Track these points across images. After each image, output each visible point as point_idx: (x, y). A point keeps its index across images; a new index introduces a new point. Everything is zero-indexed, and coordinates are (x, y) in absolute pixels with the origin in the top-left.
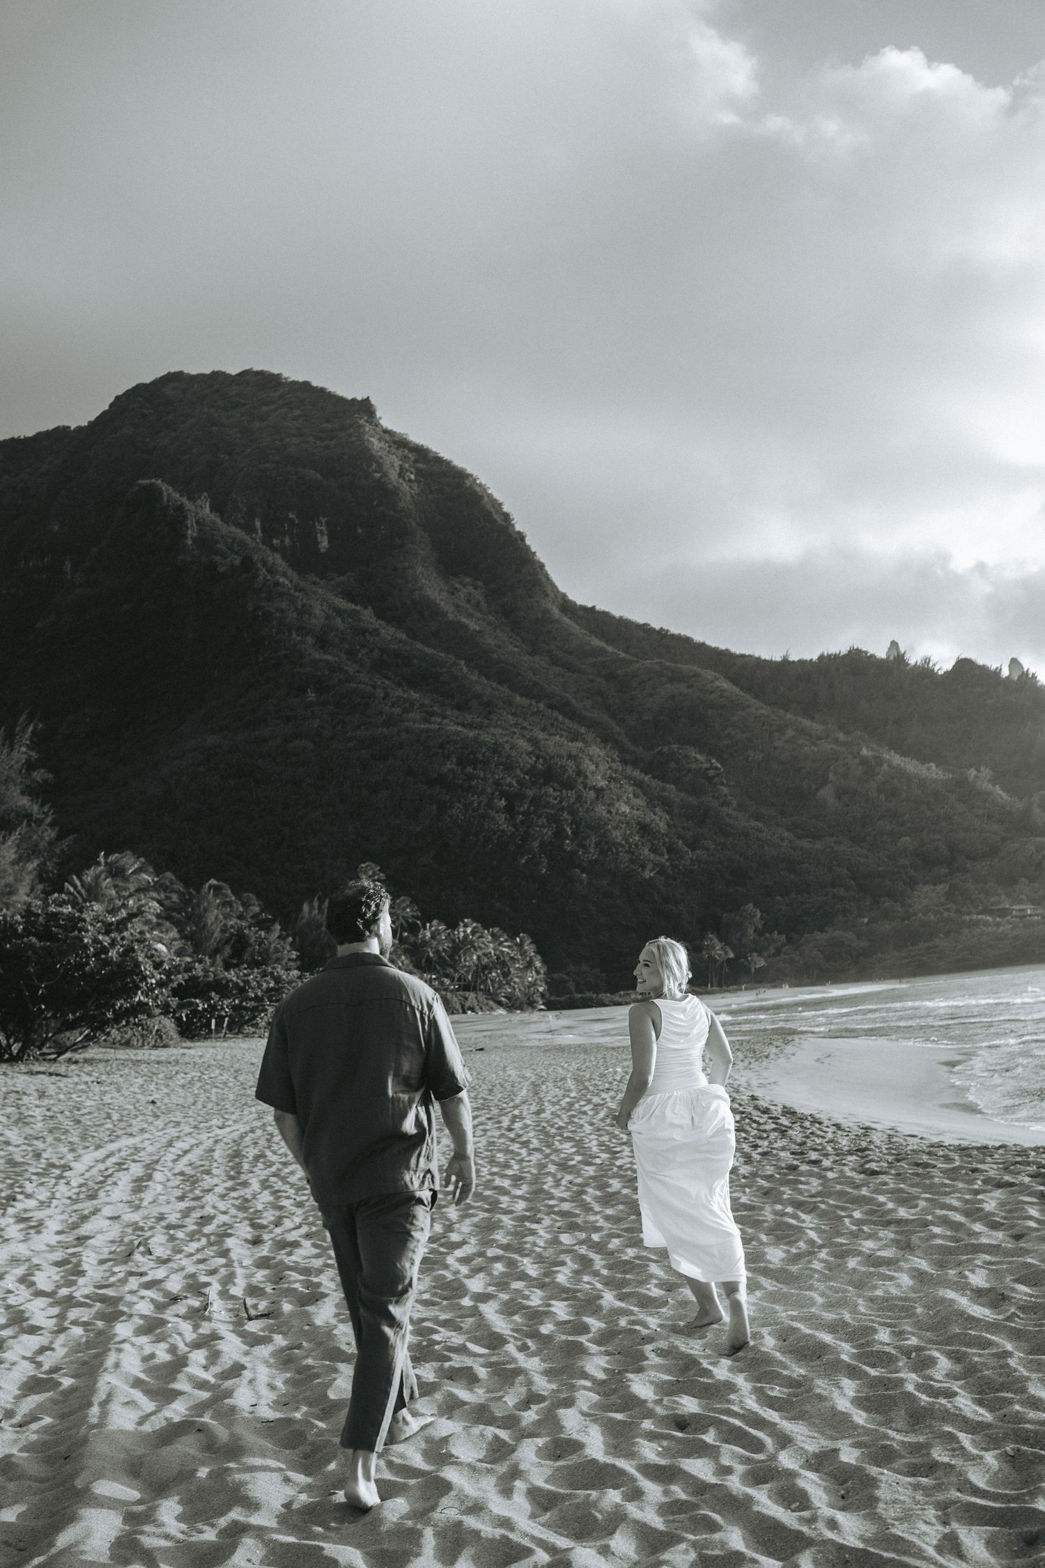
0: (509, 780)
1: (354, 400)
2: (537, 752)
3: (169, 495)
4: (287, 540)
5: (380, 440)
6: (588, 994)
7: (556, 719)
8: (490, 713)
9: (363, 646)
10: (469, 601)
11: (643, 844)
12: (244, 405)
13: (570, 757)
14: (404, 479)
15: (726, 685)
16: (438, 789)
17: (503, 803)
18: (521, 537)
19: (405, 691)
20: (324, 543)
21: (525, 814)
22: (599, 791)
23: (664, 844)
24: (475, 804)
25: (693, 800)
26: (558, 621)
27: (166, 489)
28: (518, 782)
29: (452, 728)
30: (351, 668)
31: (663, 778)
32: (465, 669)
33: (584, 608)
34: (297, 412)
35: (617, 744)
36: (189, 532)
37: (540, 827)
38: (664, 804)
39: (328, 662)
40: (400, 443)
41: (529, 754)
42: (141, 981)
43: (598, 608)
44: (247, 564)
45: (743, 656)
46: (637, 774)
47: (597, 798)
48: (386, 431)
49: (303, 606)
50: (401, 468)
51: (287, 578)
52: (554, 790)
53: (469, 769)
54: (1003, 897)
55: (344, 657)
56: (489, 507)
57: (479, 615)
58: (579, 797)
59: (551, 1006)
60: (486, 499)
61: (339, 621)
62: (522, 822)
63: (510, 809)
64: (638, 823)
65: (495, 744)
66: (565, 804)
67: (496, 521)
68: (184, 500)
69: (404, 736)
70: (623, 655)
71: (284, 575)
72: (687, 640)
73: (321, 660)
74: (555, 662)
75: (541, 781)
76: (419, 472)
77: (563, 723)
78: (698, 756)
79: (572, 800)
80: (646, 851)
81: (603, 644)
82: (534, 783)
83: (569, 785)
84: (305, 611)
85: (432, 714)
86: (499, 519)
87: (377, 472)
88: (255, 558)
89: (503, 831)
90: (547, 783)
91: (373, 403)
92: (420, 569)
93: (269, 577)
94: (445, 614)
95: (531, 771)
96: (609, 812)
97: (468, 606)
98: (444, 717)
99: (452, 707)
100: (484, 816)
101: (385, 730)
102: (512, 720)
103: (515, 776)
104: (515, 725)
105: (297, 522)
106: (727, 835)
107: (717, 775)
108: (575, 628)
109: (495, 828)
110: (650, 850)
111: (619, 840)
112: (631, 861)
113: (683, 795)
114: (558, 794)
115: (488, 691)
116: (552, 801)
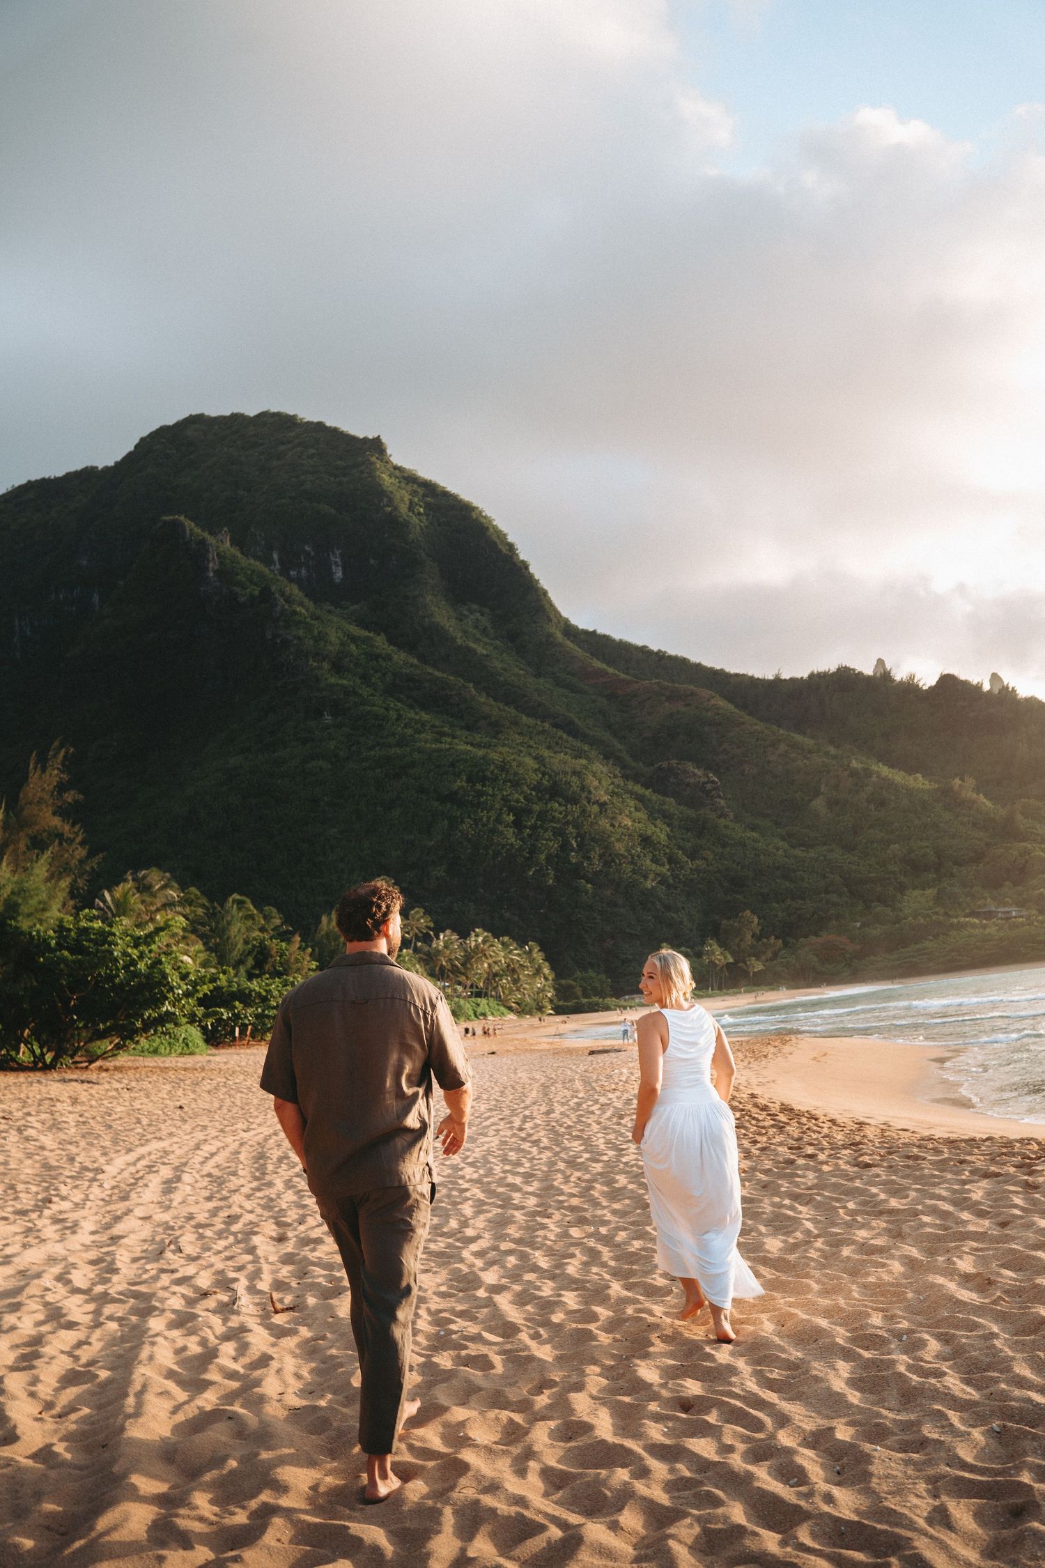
0: (516, 796)
1: (365, 439)
3: (191, 530)
4: (303, 571)
5: (390, 476)
6: (595, 999)
7: (561, 738)
8: (498, 733)
9: (376, 671)
10: (476, 627)
11: (645, 856)
12: (261, 445)
13: (574, 773)
14: (414, 513)
15: (722, 703)
16: (449, 805)
17: (511, 818)
18: (525, 566)
19: (416, 714)
20: (339, 574)
21: (534, 828)
22: (602, 805)
23: (665, 854)
24: (485, 819)
25: (691, 813)
26: (561, 645)
27: (189, 524)
28: (525, 798)
29: (462, 747)
30: (365, 691)
31: (665, 794)
32: (473, 691)
33: (586, 632)
34: (312, 451)
35: (619, 761)
36: (211, 565)
37: (547, 840)
38: (665, 817)
39: (343, 687)
40: (410, 479)
41: (536, 771)
42: (168, 992)
43: (599, 631)
44: (266, 595)
45: (737, 675)
46: (638, 789)
47: (601, 812)
48: (396, 468)
49: (319, 633)
50: (411, 502)
51: (304, 608)
52: (560, 805)
53: (479, 787)
54: (989, 900)
55: (358, 681)
56: (494, 538)
57: (486, 640)
58: (584, 811)
59: (559, 1011)
60: (491, 530)
61: (353, 647)
62: (530, 836)
63: (518, 824)
64: (641, 836)
65: (503, 762)
66: (570, 818)
67: (500, 551)
68: (206, 535)
69: (416, 756)
70: (623, 676)
71: (301, 604)
72: (684, 661)
73: (337, 685)
74: (558, 683)
75: (547, 796)
76: (428, 506)
77: (567, 741)
78: (696, 771)
79: (576, 815)
80: (648, 862)
81: (604, 666)
82: (540, 799)
84: (321, 637)
85: (443, 734)
86: (504, 550)
87: (387, 506)
88: (273, 588)
89: (512, 845)
90: (552, 798)
91: (383, 441)
92: (429, 598)
93: (286, 607)
94: (454, 639)
95: (537, 788)
96: (613, 825)
97: (475, 631)
98: (454, 737)
99: (462, 728)
100: (493, 831)
101: (398, 750)
102: (519, 739)
103: (522, 792)
104: (522, 744)
105: (312, 553)
106: (724, 846)
107: (715, 789)
108: (578, 651)
109: (504, 842)
110: (652, 861)
111: (622, 851)
112: (634, 872)
113: (682, 808)
114: (562, 808)
115: (495, 712)
116: (557, 815)
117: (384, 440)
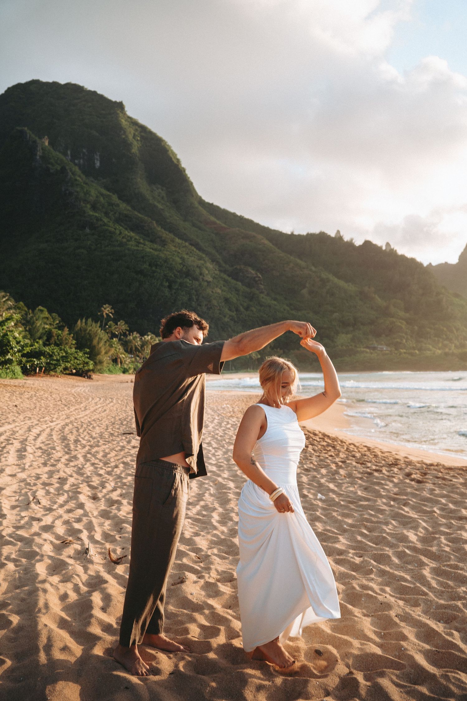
0: (170, 274)
1: (116, 102)
2: (183, 263)
3: (30, 135)
4: (82, 161)
5: (126, 121)
7: (193, 250)
8: (165, 245)
9: (112, 211)
10: (159, 196)
11: (225, 307)
12: (66, 98)
13: (197, 266)
14: (135, 139)
15: (266, 242)
16: (140, 276)
18: (184, 171)
19: (129, 232)
20: (98, 164)
21: (177, 289)
22: (209, 282)
23: (234, 307)
24: (155, 283)
26: (196, 208)
27: (29, 132)
28: (174, 276)
29: (148, 250)
30: (106, 220)
31: (237, 280)
32: (155, 225)
33: (208, 204)
34: (90, 104)
35: (218, 263)
36: (38, 153)
37: (182, 296)
38: (236, 290)
39: (96, 217)
40: (134, 123)
41: (180, 264)
42: (10, 349)
43: (214, 204)
44: (63, 170)
45: (274, 230)
46: (225, 276)
47: (208, 285)
48: (129, 117)
49: (87, 190)
50: (134, 134)
51: (80, 178)
52: (190, 280)
53: (154, 268)
54: (375, 342)
55: (103, 215)
56: (171, 155)
57: (163, 202)
58: (200, 285)
60: (170, 152)
61: (102, 199)
62: (175, 293)
63: (170, 287)
64: (225, 298)
65: (166, 258)
66: (193, 286)
67: (173, 162)
68: (37, 138)
69: (127, 251)
70: (224, 225)
71: (79, 176)
72: (252, 222)
73: (93, 215)
74: (194, 225)
75: (184, 276)
76: (142, 137)
77: (196, 252)
78: (252, 271)
79: (197, 285)
80: (227, 310)
81: (215, 220)
82: (181, 277)
84: (87, 193)
85: (140, 243)
86: (175, 161)
87: (123, 135)
88: (67, 167)
89: (166, 296)
90: (186, 277)
92: (139, 179)
93: (72, 176)
94: (148, 200)
95: (180, 272)
96: (212, 292)
97: (158, 198)
98: (145, 245)
99: (148, 241)
100: (159, 289)
101: (119, 248)
102: (174, 249)
103: (174, 273)
104: (175, 251)
105: (86, 153)
106: (261, 306)
107: (259, 280)
108: (204, 212)
109: (163, 294)
110: (229, 309)
111: (216, 304)
112: (220, 314)
113: (244, 287)
114: (191, 282)
115: (164, 235)
116: (188, 285)
117: (124, 103)
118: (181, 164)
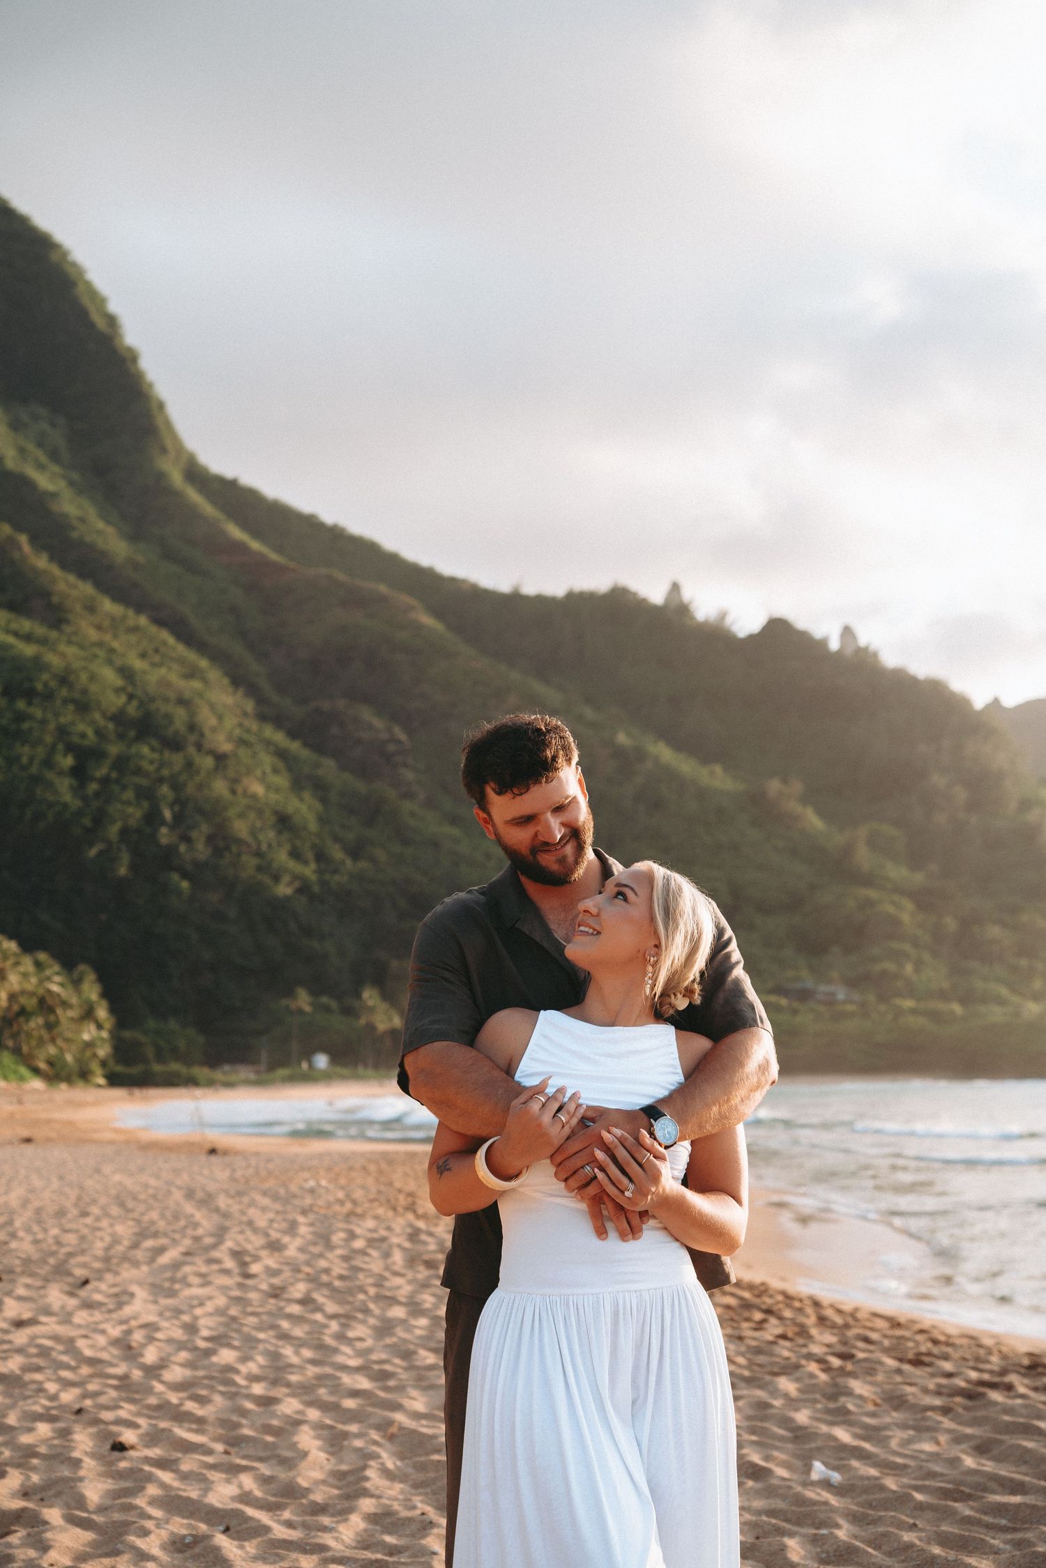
0: (82, 727)
2: (130, 689)
6: (175, 1066)
7: (164, 643)
8: (61, 621)
10: (41, 445)
11: (279, 845)
13: (180, 700)
15: (427, 620)
17: (69, 761)
18: (131, 357)
21: (105, 781)
22: (220, 758)
23: (312, 846)
24: (24, 760)
25: (360, 786)
26: (179, 493)
28: (95, 732)
31: (319, 749)
32: (26, 548)
33: (220, 479)
35: (253, 689)
37: (124, 803)
38: (317, 787)
41: (118, 691)
43: (240, 480)
45: (453, 580)
46: (279, 737)
47: (216, 769)
52: (153, 749)
53: (21, 705)
54: (804, 973)
56: (86, 301)
57: (55, 468)
58: (189, 765)
59: (115, 1080)
60: (82, 287)
62: (97, 794)
63: (79, 773)
64: (276, 813)
65: (66, 669)
66: (165, 772)
67: (92, 326)
70: (274, 556)
72: (371, 546)
74: (169, 555)
75: (132, 733)
77: (174, 650)
79: (177, 768)
80: (283, 856)
81: (245, 537)
82: (120, 736)
83: (175, 745)
86: (100, 323)
89: (65, 806)
90: (140, 737)
95: (118, 718)
96: (234, 792)
97: (38, 451)
100: (37, 780)
102: (93, 635)
103: (93, 722)
104: (100, 644)
106: (406, 842)
107: (400, 753)
108: (207, 508)
109: (51, 798)
110: (290, 854)
111: (244, 834)
112: (259, 869)
113: (347, 776)
114: (156, 756)
115: (61, 586)
116: (146, 765)
118: (120, 336)
